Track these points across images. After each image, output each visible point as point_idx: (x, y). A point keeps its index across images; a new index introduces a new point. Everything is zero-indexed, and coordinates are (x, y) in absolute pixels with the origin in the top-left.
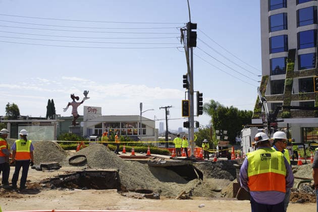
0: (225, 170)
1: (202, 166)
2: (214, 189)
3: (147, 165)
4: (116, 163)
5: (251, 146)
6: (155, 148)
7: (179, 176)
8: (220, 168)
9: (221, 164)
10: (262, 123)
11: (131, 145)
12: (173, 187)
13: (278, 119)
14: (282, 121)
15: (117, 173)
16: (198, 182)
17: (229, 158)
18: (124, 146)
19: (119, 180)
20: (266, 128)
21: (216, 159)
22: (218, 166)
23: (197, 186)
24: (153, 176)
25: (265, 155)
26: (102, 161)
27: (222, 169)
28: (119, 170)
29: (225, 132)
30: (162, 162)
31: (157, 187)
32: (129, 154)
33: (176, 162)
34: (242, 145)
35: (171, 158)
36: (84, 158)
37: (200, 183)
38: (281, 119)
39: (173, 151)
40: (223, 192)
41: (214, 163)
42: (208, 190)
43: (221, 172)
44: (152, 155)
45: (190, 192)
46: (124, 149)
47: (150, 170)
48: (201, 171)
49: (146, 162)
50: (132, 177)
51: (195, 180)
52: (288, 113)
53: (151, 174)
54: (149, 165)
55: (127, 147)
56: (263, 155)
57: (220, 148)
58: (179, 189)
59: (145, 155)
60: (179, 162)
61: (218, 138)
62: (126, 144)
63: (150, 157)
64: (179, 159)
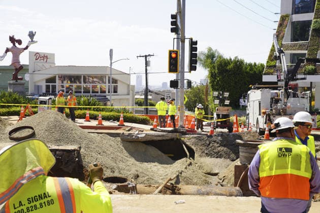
0: (224, 146)
1: (193, 140)
2: (209, 171)
3: (120, 140)
4: (77, 138)
5: (260, 115)
6: (131, 115)
7: (163, 154)
8: (218, 143)
9: (219, 138)
10: (276, 81)
11: (98, 110)
12: (155, 169)
13: (299, 76)
14: (304, 79)
15: (78, 152)
16: (188, 162)
17: (231, 130)
18: (88, 112)
19: (80, 161)
20: (283, 91)
21: (212, 132)
22: (215, 142)
23: (186, 168)
24: (127, 154)
25: (284, 150)
26: (57, 135)
27: (221, 145)
28: (80, 148)
29: (227, 94)
30: (139, 136)
31: (133, 171)
32: (94, 123)
33: (159, 136)
34: (247, 112)
35: (152, 129)
36: (31, 130)
37: (190, 164)
38: (303, 76)
39: (155, 120)
40: (221, 176)
41: (211, 136)
42: (200, 173)
43: (219, 148)
44: (126, 124)
45: (178, 176)
46: (88, 115)
47: (123, 146)
48: (193, 147)
49: (117, 135)
50: (99, 156)
51: (184, 159)
52: (313, 67)
53: (125, 151)
54: (122, 139)
55: (92, 112)
56: (281, 149)
57: (218, 115)
58: (161, 172)
59: (116, 124)
60: (163, 136)
61: (217, 102)
62: (90, 109)
63: (124, 128)
64: (163, 131)
